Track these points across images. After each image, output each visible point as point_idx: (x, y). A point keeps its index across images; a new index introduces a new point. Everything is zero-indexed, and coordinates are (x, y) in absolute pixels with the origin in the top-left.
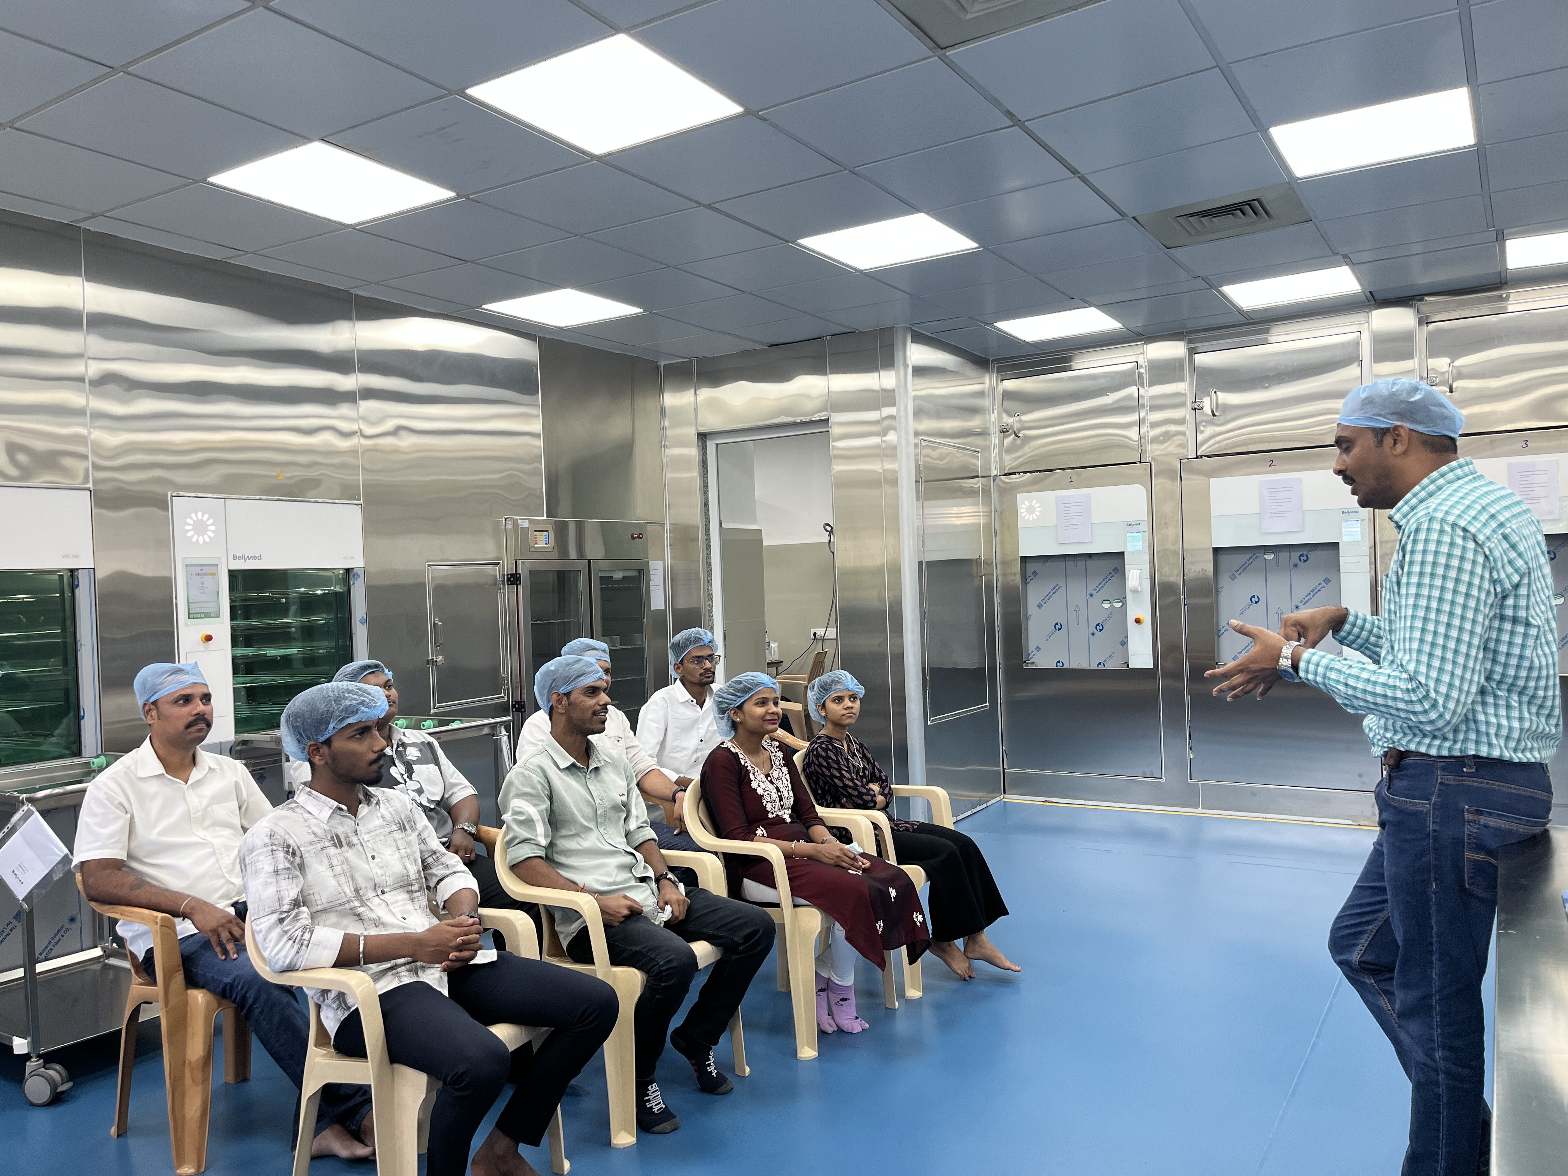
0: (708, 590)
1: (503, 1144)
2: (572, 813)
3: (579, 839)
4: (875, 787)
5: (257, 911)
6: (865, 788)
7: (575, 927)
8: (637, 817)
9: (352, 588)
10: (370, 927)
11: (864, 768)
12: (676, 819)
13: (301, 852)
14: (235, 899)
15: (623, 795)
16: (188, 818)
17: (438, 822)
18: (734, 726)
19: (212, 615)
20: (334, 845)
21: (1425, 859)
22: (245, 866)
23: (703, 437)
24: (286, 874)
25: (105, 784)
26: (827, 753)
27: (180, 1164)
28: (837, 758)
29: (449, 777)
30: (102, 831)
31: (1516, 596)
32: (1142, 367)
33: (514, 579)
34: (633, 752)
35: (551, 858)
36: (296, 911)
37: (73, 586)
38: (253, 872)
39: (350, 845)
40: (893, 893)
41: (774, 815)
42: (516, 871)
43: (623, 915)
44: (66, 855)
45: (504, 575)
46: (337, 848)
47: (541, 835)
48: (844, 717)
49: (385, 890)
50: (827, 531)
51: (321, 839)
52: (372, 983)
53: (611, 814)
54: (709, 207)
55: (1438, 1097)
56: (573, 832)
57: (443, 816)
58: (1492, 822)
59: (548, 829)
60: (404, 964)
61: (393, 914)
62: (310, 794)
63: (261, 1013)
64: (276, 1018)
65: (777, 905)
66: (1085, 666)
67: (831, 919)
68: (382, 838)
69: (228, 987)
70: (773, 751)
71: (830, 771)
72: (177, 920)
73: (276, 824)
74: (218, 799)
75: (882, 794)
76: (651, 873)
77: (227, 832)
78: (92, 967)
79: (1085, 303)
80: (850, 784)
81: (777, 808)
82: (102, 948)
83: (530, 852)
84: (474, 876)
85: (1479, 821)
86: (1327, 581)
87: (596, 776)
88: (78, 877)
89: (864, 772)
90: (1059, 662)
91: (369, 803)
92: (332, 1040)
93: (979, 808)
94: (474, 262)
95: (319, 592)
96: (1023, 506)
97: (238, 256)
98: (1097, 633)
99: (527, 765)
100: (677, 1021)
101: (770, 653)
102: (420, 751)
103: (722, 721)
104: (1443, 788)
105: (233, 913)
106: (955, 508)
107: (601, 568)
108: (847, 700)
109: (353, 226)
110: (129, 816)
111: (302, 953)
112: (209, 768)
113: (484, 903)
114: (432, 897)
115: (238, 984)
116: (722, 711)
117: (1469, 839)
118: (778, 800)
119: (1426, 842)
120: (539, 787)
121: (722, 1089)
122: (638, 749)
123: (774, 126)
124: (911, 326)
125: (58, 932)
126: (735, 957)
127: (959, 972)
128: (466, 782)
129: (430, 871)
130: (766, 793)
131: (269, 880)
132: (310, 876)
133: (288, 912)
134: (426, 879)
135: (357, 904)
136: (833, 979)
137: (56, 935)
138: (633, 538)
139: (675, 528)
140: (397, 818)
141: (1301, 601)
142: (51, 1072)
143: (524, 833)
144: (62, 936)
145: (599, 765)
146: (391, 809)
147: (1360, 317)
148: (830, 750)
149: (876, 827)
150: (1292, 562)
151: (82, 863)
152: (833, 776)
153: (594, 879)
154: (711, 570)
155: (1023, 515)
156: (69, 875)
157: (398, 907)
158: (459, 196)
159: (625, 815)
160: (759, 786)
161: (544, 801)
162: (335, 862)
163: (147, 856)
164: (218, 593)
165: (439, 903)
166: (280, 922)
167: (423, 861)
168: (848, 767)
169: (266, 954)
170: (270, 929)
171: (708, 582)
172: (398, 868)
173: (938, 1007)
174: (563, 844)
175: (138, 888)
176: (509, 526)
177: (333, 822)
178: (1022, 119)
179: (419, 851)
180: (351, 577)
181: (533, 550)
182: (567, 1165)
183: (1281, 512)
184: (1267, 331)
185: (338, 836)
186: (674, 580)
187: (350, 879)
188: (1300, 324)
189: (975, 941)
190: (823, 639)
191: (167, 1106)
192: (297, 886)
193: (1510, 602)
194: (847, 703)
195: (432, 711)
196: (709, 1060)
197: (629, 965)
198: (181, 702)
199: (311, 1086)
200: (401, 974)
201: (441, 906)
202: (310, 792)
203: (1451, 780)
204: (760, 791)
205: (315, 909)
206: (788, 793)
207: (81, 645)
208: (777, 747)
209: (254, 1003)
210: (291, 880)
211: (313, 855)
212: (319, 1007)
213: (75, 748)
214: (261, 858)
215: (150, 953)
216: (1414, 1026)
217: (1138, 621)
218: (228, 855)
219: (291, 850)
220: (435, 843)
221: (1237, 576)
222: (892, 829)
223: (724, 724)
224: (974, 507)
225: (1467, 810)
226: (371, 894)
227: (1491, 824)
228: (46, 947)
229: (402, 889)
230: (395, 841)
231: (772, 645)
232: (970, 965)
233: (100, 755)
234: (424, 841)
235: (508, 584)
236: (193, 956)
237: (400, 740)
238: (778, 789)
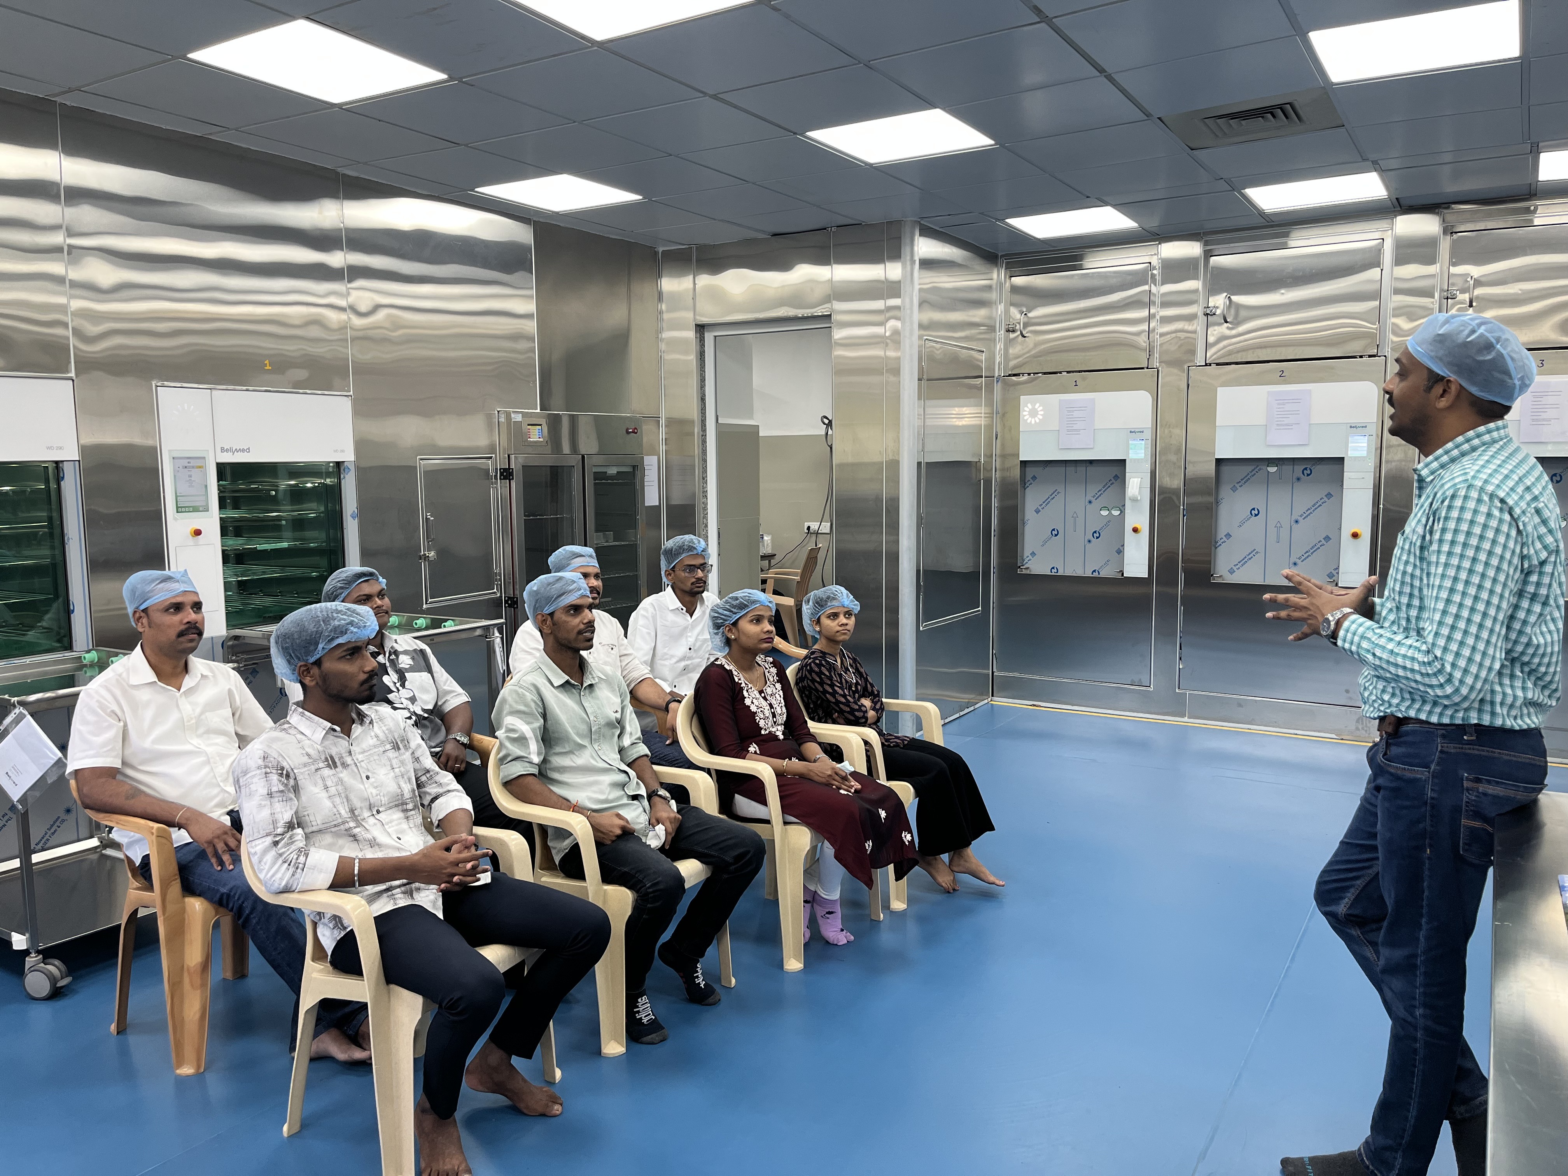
0: (703, 488)
1: (496, 1056)
2: (567, 731)
3: (572, 756)
4: (867, 702)
5: (251, 833)
6: (857, 704)
7: (567, 843)
8: (631, 734)
9: (343, 482)
10: (366, 847)
11: (857, 684)
12: (669, 729)
13: (295, 774)
14: (230, 808)
15: (617, 712)
16: (182, 726)
17: (432, 730)
18: (728, 642)
19: (201, 509)
20: (329, 766)
21: (1421, 826)
22: (240, 787)
23: (701, 328)
24: (279, 797)
25: (97, 692)
26: (820, 669)
27: (180, 1065)
28: (830, 673)
29: (442, 684)
30: (95, 739)
31: (1541, 573)
32: (1154, 268)
33: (507, 474)
34: (626, 660)
35: (545, 774)
36: (290, 833)
37: (59, 479)
38: (248, 795)
39: (345, 765)
40: (883, 814)
41: (767, 732)
42: (509, 787)
43: (616, 834)
44: (60, 759)
45: (497, 469)
46: (331, 768)
47: (534, 753)
48: (838, 634)
49: (380, 809)
50: (824, 424)
51: (315, 760)
52: (368, 906)
53: (605, 730)
54: (715, 97)
55: (1415, 1051)
56: (567, 749)
57: (436, 725)
58: (1491, 790)
59: (541, 747)
60: (399, 886)
61: (388, 833)
62: (302, 715)
63: (258, 923)
64: (273, 928)
65: (768, 822)
66: (1079, 572)
67: (822, 838)
68: (376, 757)
69: (225, 897)
70: (767, 667)
71: (822, 687)
72: (172, 829)
73: (270, 747)
74: (212, 706)
75: (874, 709)
76: (643, 792)
77: (221, 740)
78: (90, 856)
79: (1102, 202)
80: (843, 700)
81: (770, 724)
82: (98, 838)
83: (522, 769)
84: (467, 794)
85: (1478, 789)
86: (1329, 495)
87: (590, 693)
88: (73, 783)
89: (856, 687)
90: (1053, 568)
91: (362, 723)
92: (329, 957)
93: (967, 711)
94: (466, 145)
95: (309, 485)
96: (1026, 409)
97: (220, 132)
98: (1094, 540)
99: (521, 683)
100: (666, 936)
101: (763, 546)
102: (413, 659)
103: (716, 636)
104: (1443, 756)
105: (229, 823)
106: (956, 409)
107: (595, 464)
108: (842, 616)
109: (340, 106)
110: (122, 724)
111: (297, 876)
112: (202, 675)
113: (478, 822)
114: (427, 814)
115: (235, 894)
116: (717, 626)
117: (1467, 806)
118: (771, 717)
119: (1423, 809)
120: (533, 705)
121: (711, 1000)
122: (632, 657)
123: (787, 16)
124: (919, 220)
125: (54, 823)
126: (725, 876)
127: (944, 884)
128: (460, 690)
129: (424, 790)
130: (759, 710)
131: (263, 803)
132: (304, 798)
133: (283, 835)
134: (420, 797)
135: (352, 824)
136: (819, 893)
137: (52, 826)
138: (628, 433)
139: (670, 422)
140: (390, 737)
141: (1301, 516)
142: (50, 967)
143: (517, 751)
144: (59, 827)
145: (593, 682)
146: (384, 728)
147: (1383, 224)
148: (824, 666)
149: (866, 743)
150: (1296, 475)
151: (76, 771)
152: (825, 692)
153: (587, 796)
154: (706, 466)
155: (1026, 418)
156: (62, 780)
157: (393, 826)
158: (451, 78)
159: (619, 732)
160: (752, 703)
161: (538, 720)
162: (329, 783)
163: (141, 763)
164: (206, 486)
165: (434, 821)
166: (275, 845)
167: (417, 779)
168: (841, 683)
169: (262, 876)
170: (265, 852)
171: (703, 479)
172: (392, 787)
173: (922, 919)
174: (557, 761)
175: (133, 797)
176: (502, 420)
177: (327, 743)
178: (1050, 16)
179: (412, 771)
180: (342, 471)
181: (526, 444)
182: (558, 1073)
183: (1287, 425)
184: (1287, 235)
185: (332, 757)
186: (669, 472)
187: (345, 800)
188: (1322, 228)
189: (960, 856)
190: (817, 533)
191: (166, 1009)
192: (291, 809)
193: (1534, 578)
194: (842, 619)
195: (425, 606)
196: (697, 972)
197: (621, 885)
198: (172, 610)
199: (308, 1000)
200: (396, 896)
201: (436, 823)
202: (303, 713)
203: (1452, 748)
204: (753, 708)
205: (310, 830)
206: (781, 710)
207: (68, 539)
208: (771, 663)
209: (251, 913)
210: (285, 802)
211: (307, 777)
212: (315, 925)
213: (65, 641)
214: (255, 780)
215: (146, 859)
216: (1397, 983)
217: (1135, 530)
218: (223, 764)
219: (285, 772)
220: (429, 762)
221: (1238, 487)
222: (883, 744)
223: (718, 640)
224: (975, 408)
225: (1466, 777)
226: (366, 814)
227: (1490, 792)
228: (43, 838)
229: (396, 809)
230: (390, 760)
231: (765, 538)
232: (954, 878)
233: (92, 650)
234: (417, 760)
235: (500, 479)
236: (190, 865)
237: (392, 647)
238: (771, 706)
